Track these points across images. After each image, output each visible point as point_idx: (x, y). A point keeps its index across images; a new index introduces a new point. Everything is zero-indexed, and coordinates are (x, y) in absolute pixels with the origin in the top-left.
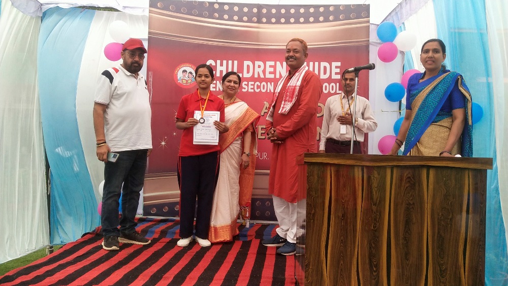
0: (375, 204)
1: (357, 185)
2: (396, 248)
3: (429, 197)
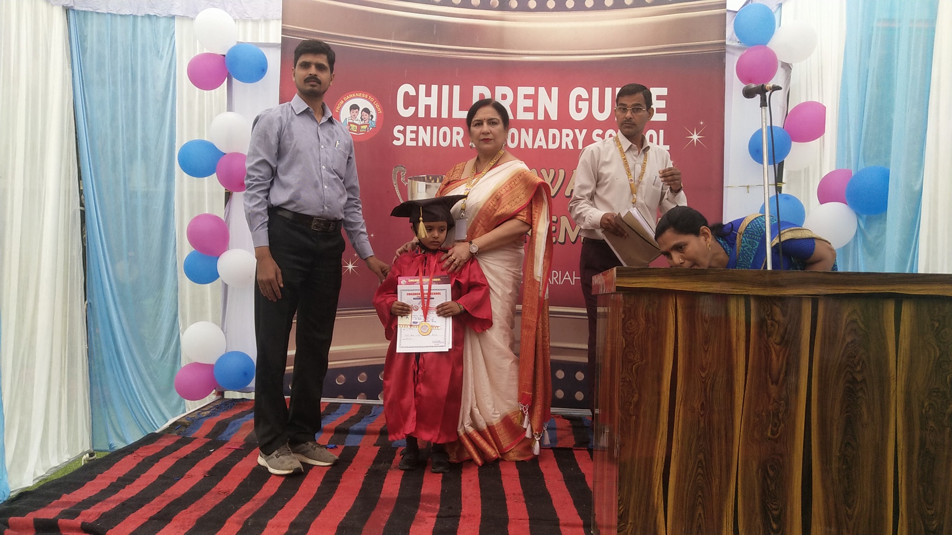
0: (776, 382)
1: (735, 340)
2: (823, 481)
3: (900, 366)
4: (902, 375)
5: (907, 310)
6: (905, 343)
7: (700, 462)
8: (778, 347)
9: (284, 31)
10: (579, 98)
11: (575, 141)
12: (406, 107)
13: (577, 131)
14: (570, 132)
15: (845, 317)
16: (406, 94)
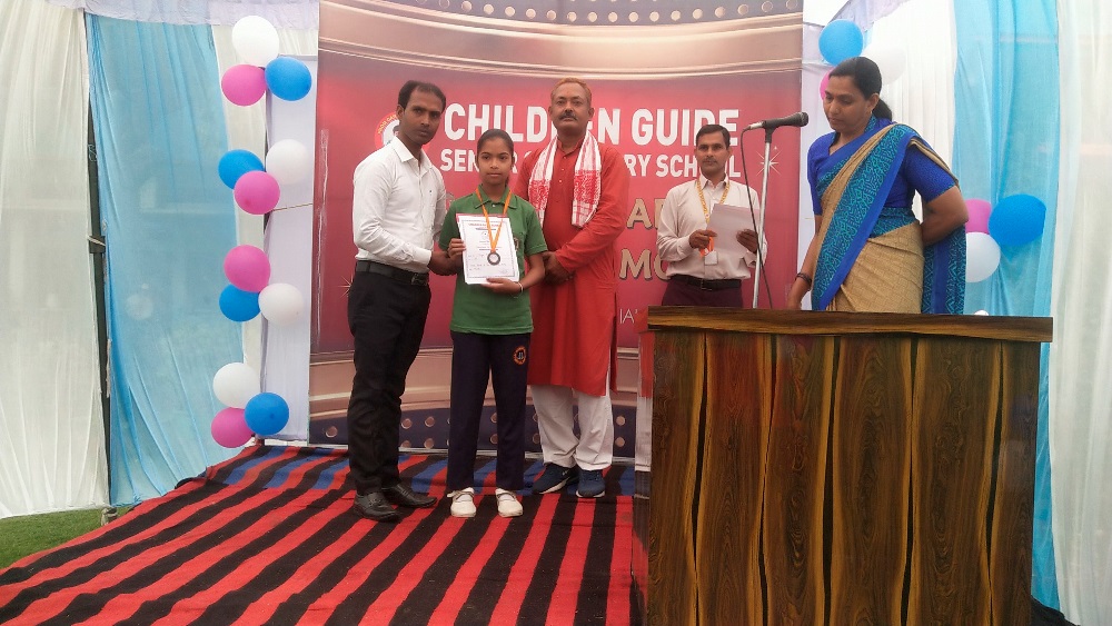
0: (799, 417)
1: (761, 376)
2: (843, 512)
3: (916, 401)
4: (917, 412)
5: (922, 348)
6: (920, 380)
7: (728, 494)
8: (802, 384)
9: (321, 44)
10: (643, 121)
11: (638, 167)
12: (455, 129)
13: (640, 157)
14: (632, 157)
15: (865, 355)
16: (455, 114)
